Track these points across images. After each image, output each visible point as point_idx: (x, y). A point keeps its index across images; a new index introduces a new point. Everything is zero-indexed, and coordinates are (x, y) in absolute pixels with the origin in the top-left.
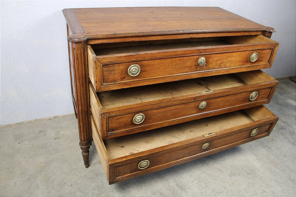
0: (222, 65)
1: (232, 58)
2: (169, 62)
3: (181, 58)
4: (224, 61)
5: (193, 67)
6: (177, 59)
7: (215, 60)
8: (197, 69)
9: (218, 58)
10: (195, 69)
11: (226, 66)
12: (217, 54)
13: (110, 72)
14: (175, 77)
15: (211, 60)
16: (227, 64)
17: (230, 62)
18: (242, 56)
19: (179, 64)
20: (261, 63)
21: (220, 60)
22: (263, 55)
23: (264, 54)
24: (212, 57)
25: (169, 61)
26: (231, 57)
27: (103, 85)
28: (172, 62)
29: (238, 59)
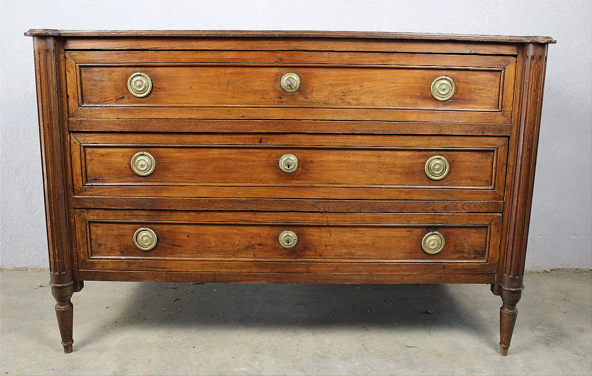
0: (348, 97)
1: (373, 84)
2: (211, 76)
3: (239, 70)
4: (352, 88)
5: (271, 94)
6: (230, 71)
7: (325, 83)
8: (280, 100)
9: (333, 78)
10: (276, 99)
11: (362, 101)
12: (328, 69)
13: (95, 83)
14: (228, 110)
15: (315, 83)
16: (362, 97)
17: (372, 92)
18: (402, 81)
19: (234, 82)
20: (472, 106)
21: (339, 85)
22: (473, 87)
23: (473, 82)
24: (317, 77)
25: (211, 74)
26: (370, 80)
27: (81, 106)
28: (217, 76)
29: (395, 88)
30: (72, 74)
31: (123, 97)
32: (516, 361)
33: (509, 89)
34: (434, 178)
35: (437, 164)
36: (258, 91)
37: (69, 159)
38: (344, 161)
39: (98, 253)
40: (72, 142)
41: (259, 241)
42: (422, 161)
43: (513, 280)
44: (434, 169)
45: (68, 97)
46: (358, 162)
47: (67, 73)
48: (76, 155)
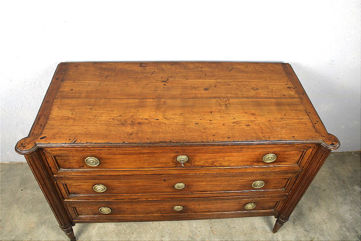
1: (231, 158)
2: (135, 158)
3: (152, 155)
4: (218, 160)
5: (171, 163)
6: (146, 156)
7: (202, 158)
9: (208, 157)
10: (174, 165)
11: (223, 165)
13: (65, 161)
14: (146, 171)
15: (197, 159)
16: (223, 163)
18: (248, 156)
21: (211, 159)
22: (286, 156)
24: (198, 156)
26: (229, 157)
28: (139, 158)
29: (242, 159)
30: (50, 159)
31: (84, 166)
32: (279, 235)
33: (306, 158)
34: (256, 188)
35: (259, 183)
36: (163, 162)
37: (58, 190)
38: (210, 184)
39: (82, 215)
40: (58, 183)
41: (164, 209)
42: (251, 182)
43: (285, 218)
44: (257, 185)
45: (50, 168)
46: (217, 184)
47: (47, 158)
48: (62, 187)
